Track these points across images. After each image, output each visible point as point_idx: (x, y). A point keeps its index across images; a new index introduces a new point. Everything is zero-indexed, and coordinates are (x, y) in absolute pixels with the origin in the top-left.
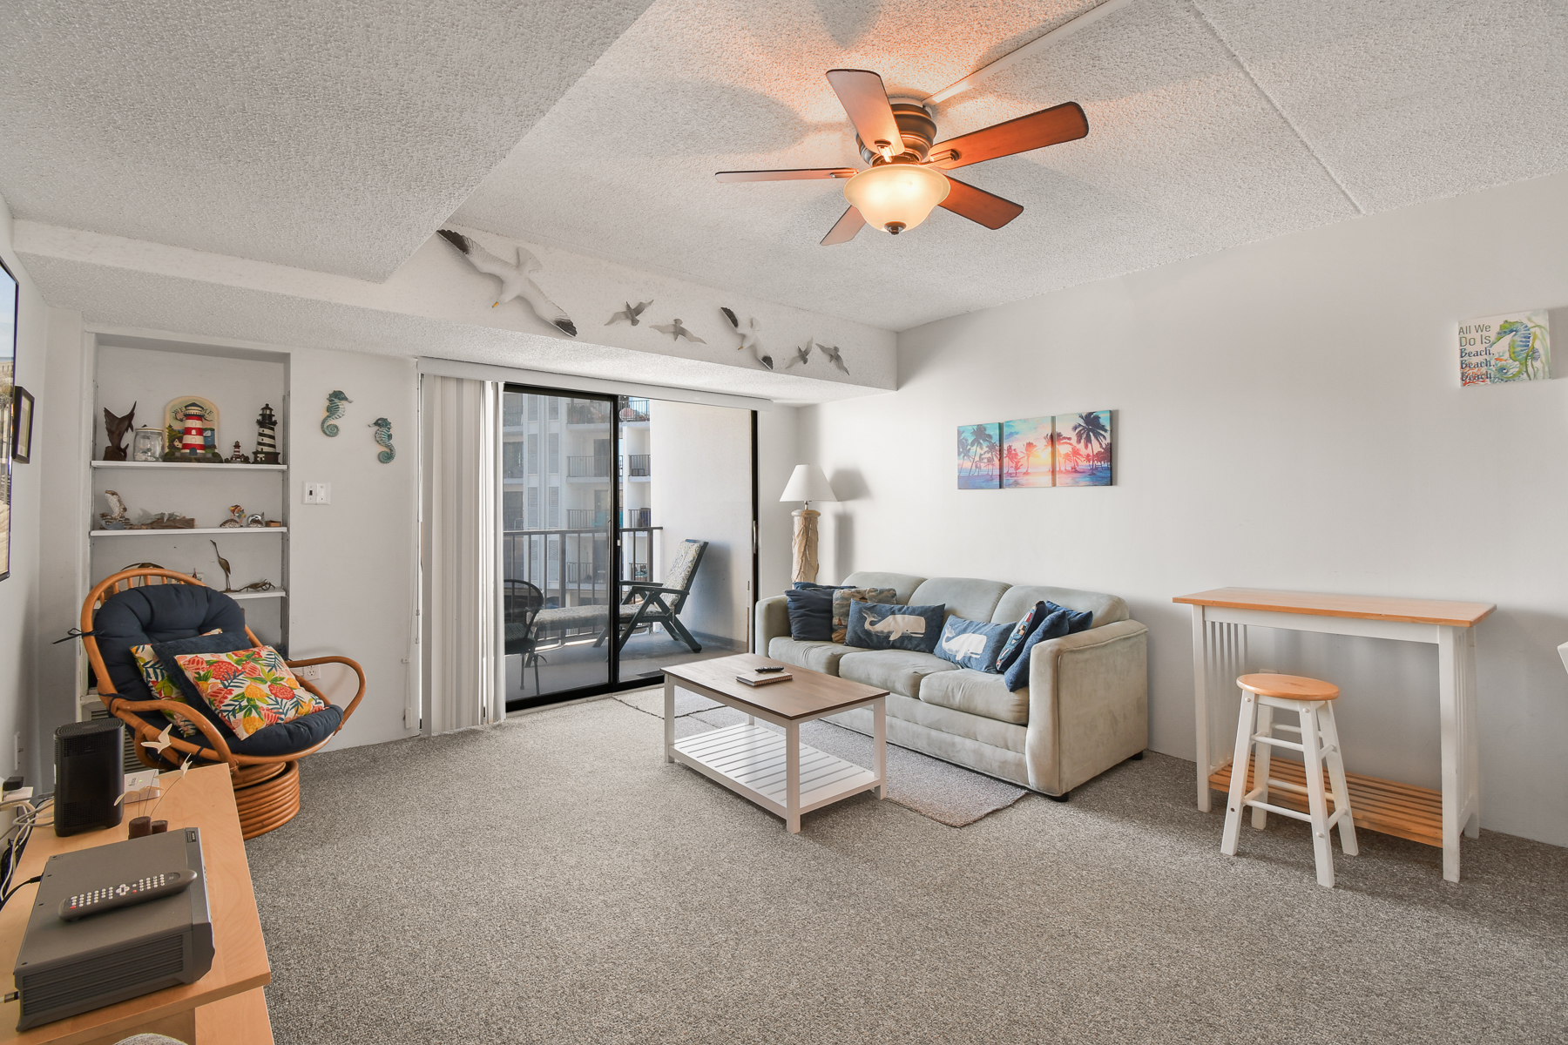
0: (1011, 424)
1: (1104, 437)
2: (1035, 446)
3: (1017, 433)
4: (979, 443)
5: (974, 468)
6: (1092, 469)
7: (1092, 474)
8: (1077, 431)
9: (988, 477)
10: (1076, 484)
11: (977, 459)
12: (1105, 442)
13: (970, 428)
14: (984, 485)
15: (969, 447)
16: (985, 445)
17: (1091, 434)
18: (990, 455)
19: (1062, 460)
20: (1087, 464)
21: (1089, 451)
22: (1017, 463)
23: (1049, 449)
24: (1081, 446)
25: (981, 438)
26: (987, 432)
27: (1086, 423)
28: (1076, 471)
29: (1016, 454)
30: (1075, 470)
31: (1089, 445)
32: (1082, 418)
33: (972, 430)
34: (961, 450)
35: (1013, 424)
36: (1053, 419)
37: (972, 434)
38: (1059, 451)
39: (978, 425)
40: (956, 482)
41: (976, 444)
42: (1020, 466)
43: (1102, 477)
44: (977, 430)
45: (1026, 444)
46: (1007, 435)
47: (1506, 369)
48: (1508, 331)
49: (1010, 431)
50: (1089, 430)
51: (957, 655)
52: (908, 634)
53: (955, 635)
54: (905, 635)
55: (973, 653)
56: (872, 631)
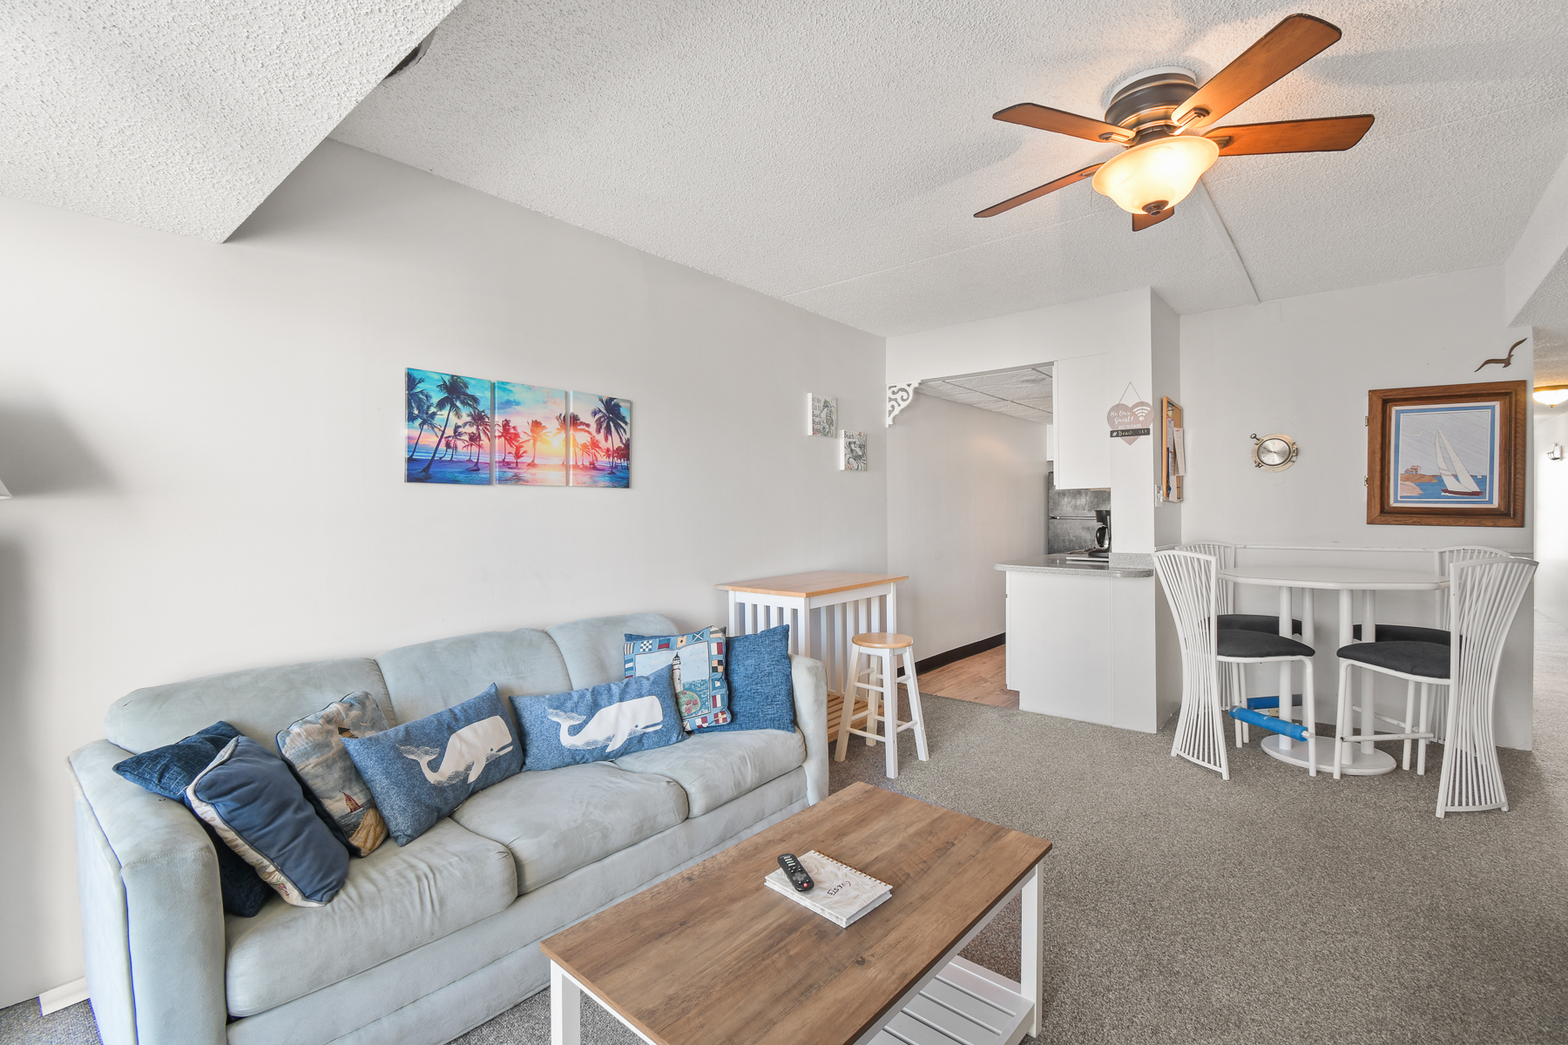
0: (507, 387)
1: (624, 430)
2: (544, 427)
3: (517, 404)
4: (453, 406)
5: (442, 447)
6: (612, 467)
7: (612, 473)
8: (597, 417)
9: (471, 465)
10: (594, 484)
11: (450, 432)
12: (625, 437)
13: (437, 377)
14: (461, 477)
15: (433, 410)
16: (465, 412)
17: (612, 424)
18: (473, 429)
19: (579, 452)
20: (605, 459)
21: (609, 445)
22: (518, 448)
23: (563, 434)
24: (600, 437)
25: (458, 398)
26: (470, 391)
27: (606, 410)
28: (595, 468)
29: (517, 435)
30: (593, 467)
31: (610, 437)
32: (602, 402)
33: (438, 381)
34: (416, 412)
35: (511, 389)
36: (567, 394)
37: (438, 389)
38: (574, 440)
39: (453, 376)
40: (401, 469)
41: (448, 407)
42: (521, 452)
43: (620, 477)
44: (450, 383)
45: (530, 422)
46: (502, 403)
47: (825, 428)
48: (826, 405)
49: (506, 397)
50: (610, 419)
51: (611, 744)
52: (491, 756)
53: (585, 717)
54: (487, 759)
55: (647, 727)
56: (439, 783)
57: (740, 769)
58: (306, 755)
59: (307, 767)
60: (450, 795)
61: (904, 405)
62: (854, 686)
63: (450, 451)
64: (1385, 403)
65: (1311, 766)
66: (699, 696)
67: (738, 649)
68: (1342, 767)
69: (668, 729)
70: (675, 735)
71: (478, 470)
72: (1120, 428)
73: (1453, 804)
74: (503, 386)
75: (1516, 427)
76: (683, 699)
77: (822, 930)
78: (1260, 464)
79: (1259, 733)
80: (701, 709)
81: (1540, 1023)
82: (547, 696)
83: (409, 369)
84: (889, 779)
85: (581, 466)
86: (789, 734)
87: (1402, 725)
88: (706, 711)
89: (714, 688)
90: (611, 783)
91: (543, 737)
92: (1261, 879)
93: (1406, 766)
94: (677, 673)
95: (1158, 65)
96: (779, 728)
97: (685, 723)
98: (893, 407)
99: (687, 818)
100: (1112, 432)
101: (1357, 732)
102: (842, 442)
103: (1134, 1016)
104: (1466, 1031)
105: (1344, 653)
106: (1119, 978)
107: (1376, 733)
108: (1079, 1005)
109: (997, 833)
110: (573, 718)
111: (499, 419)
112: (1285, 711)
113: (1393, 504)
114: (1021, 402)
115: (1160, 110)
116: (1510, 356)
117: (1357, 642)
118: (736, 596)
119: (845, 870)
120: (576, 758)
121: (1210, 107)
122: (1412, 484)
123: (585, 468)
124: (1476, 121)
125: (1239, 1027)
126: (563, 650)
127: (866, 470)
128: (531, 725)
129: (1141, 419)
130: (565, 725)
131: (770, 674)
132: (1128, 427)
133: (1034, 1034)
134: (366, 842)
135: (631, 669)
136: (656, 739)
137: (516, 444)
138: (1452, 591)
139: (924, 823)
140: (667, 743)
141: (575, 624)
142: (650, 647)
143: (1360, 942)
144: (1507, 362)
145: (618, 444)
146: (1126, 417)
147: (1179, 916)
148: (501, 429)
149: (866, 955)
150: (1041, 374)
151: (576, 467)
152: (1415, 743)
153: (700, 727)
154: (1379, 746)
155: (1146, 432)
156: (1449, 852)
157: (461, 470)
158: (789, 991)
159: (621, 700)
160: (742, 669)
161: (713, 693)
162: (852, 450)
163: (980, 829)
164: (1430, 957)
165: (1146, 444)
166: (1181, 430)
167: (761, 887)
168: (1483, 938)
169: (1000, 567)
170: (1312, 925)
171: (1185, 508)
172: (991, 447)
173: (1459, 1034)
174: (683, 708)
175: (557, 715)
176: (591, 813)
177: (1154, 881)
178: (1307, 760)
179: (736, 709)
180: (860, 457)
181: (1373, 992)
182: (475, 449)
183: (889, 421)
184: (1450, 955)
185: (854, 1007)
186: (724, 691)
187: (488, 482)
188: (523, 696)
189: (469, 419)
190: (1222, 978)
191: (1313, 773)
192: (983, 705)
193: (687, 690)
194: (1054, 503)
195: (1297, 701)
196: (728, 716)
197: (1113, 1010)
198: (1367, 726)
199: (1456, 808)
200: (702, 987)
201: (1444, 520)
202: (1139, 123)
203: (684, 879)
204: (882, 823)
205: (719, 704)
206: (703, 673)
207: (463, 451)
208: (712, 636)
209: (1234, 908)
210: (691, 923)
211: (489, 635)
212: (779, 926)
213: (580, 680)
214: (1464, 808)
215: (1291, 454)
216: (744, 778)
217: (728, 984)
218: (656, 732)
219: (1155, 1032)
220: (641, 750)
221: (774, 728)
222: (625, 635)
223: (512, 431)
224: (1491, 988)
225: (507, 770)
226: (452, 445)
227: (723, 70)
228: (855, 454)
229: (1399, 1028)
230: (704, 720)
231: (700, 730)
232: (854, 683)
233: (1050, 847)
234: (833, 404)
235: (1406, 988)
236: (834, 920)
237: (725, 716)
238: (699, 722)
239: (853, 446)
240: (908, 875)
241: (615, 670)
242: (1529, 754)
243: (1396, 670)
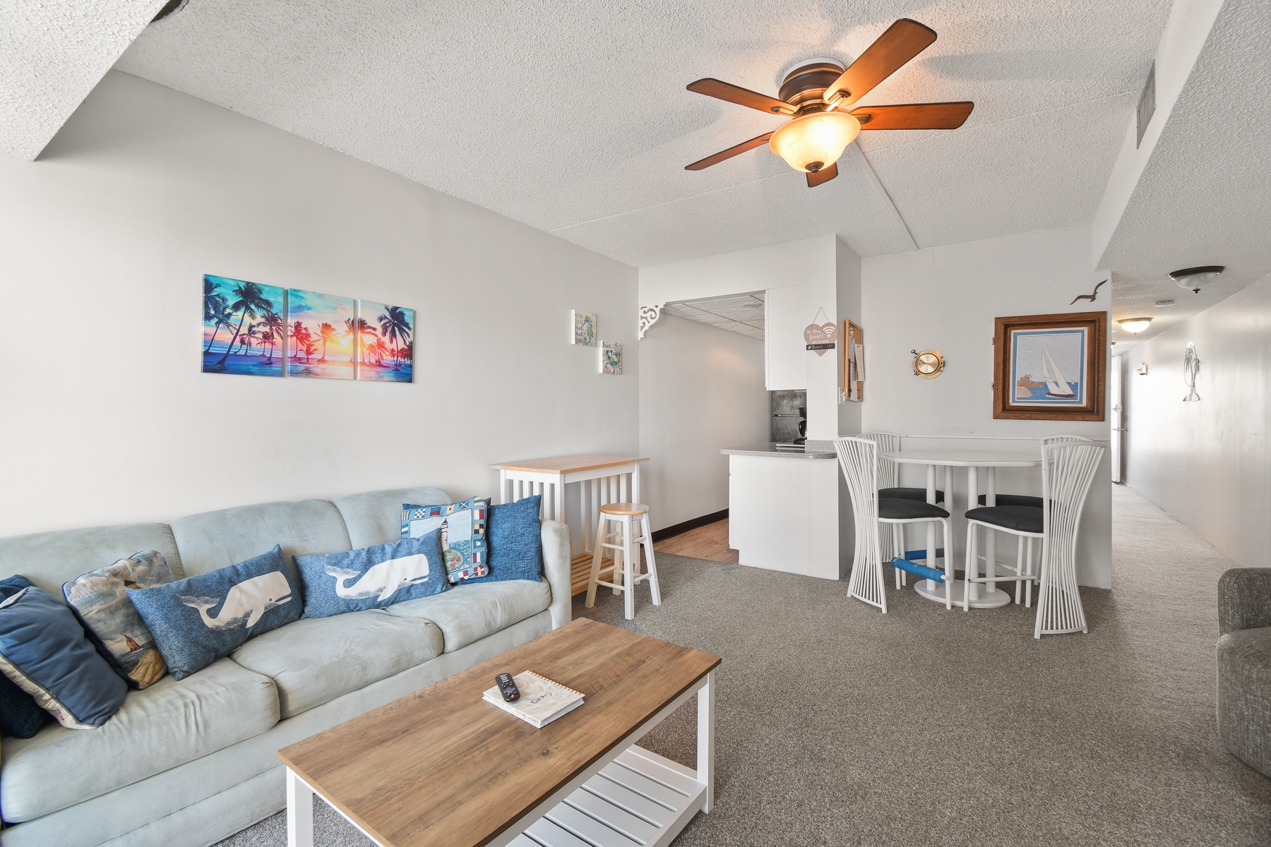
0: (299, 294)
1: (408, 335)
2: (334, 329)
3: (309, 309)
5: (237, 343)
6: (396, 365)
7: (396, 370)
8: (383, 322)
9: (264, 360)
11: (244, 330)
12: (409, 341)
15: (228, 311)
16: (259, 316)
17: (396, 329)
18: (267, 329)
19: (366, 352)
20: (390, 358)
21: (394, 346)
22: (309, 347)
23: (351, 336)
24: (386, 339)
25: (253, 302)
26: (264, 296)
27: (392, 317)
29: (308, 335)
30: (379, 364)
31: (394, 340)
32: (388, 310)
33: (234, 286)
34: (212, 312)
35: (303, 295)
36: (355, 303)
37: (234, 293)
38: (362, 341)
39: (248, 283)
40: (198, 361)
41: (243, 309)
42: (312, 350)
43: (404, 373)
44: (245, 289)
45: (321, 325)
46: (294, 307)
47: (587, 338)
48: (587, 320)
49: (298, 302)
50: (395, 325)
51: (382, 594)
52: (270, 605)
53: (359, 572)
54: (266, 608)
55: (415, 580)
56: (217, 627)
57: (491, 612)
58: (90, 602)
59: (91, 613)
60: (228, 638)
61: (652, 322)
62: (601, 546)
63: (244, 347)
64: (1006, 327)
65: (948, 602)
66: (462, 554)
67: (498, 515)
68: (970, 602)
69: (433, 581)
70: (440, 586)
71: (271, 363)
72: (814, 343)
73: (1046, 628)
74: (296, 293)
75: (1099, 346)
76: (448, 557)
77: (519, 730)
78: (917, 373)
79: (913, 578)
80: (463, 564)
81: (1088, 789)
82: (327, 555)
83: (206, 275)
84: (627, 620)
85: (368, 363)
86: (536, 583)
87: (1015, 570)
88: (467, 566)
89: (475, 547)
90: (377, 625)
91: (321, 589)
92: (898, 686)
93: (1018, 601)
94: (444, 535)
95: (815, 56)
96: (528, 579)
97: (450, 576)
98: (644, 323)
99: (442, 653)
100: (807, 346)
101: (982, 575)
102: (601, 351)
103: (786, 794)
104: (1033, 796)
105: (971, 515)
106: (780, 765)
107: (996, 576)
108: (745, 786)
109: (681, 652)
110: (348, 573)
111: (291, 321)
112: (931, 561)
113: (1012, 404)
114: (748, 323)
115: (817, 91)
116: (1095, 293)
117: (980, 506)
118: (506, 474)
119: (550, 684)
120: (351, 607)
121: (850, 90)
122: (1025, 389)
123: (371, 365)
124: (1056, 111)
125: (864, 799)
126: (345, 517)
127: (621, 373)
128: (310, 580)
129: (829, 336)
130: (341, 578)
131: (523, 535)
132: (820, 342)
133: (706, 810)
134: (144, 676)
135: (406, 532)
136: (423, 590)
137: (307, 342)
138: (1043, 467)
139: (625, 647)
140: (433, 593)
141: (359, 496)
142: (423, 514)
143: (964, 731)
144: (1093, 298)
145: (401, 345)
146: (818, 334)
147: (833, 716)
148: (293, 329)
149: (551, 749)
150: (756, 300)
151: (363, 363)
152: (1024, 583)
153: (462, 579)
154: (999, 585)
155: (832, 346)
156: (1040, 664)
157: (254, 363)
158: (481, 778)
159: (393, 557)
160: (500, 531)
161: (474, 551)
162: (609, 357)
163: (668, 650)
164: (1015, 742)
165: (832, 355)
166: (861, 346)
167: (479, 700)
168: (1056, 727)
169: (724, 452)
170: (930, 720)
171: (865, 406)
172: (725, 358)
173: (1027, 798)
174: (448, 564)
175: (334, 571)
176: (353, 650)
177: (818, 690)
178: (944, 597)
179: (494, 564)
180: (616, 363)
181: (968, 769)
182: (268, 346)
183: (641, 335)
184: (1030, 740)
185: (530, 788)
186: (484, 549)
187: (281, 374)
188: (306, 555)
189: (263, 320)
190: (857, 762)
191: (949, 607)
192: (711, 561)
193: (452, 549)
194: (777, 404)
195: (940, 553)
196: (486, 570)
197: (771, 789)
198: (990, 570)
199: (1049, 632)
200: (408, 779)
201: (1047, 416)
202: (802, 100)
203: (415, 697)
204: (592, 648)
205: (479, 559)
206: (467, 534)
207: (257, 347)
208: (476, 504)
209: (875, 709)
210: (412, 731)
211: (277, 505)
212: (486, 729)
213: (359, 542)
214: (1054, 632)
215: (940, 366)
216: (494, 619)
217: (431, 775)
218: (422, 584)
219: (800, 805)
220: (409, 599)
221: (524, 578)
222: (403, 505)
223: (304, 331)
224: (1056, 764)
225: (286, 617)
226: (246, 341)
227: (472, 37)
228: (611, 360)
229: (984, 795)
230: (466, 573)
231: (463, 581)
232: (601, 544)
233: (719, 662)
234: (594, 319)
235: (994, 765)
236: (532, 723)
237: (483, 570)
238: (461, 575)
239: (610, 354)
240: (602, 686)
241: (392, 532)
242: (1109, 591)
243: (1006, 527)
